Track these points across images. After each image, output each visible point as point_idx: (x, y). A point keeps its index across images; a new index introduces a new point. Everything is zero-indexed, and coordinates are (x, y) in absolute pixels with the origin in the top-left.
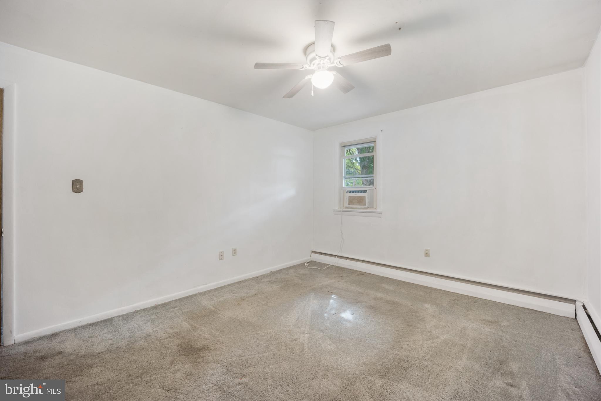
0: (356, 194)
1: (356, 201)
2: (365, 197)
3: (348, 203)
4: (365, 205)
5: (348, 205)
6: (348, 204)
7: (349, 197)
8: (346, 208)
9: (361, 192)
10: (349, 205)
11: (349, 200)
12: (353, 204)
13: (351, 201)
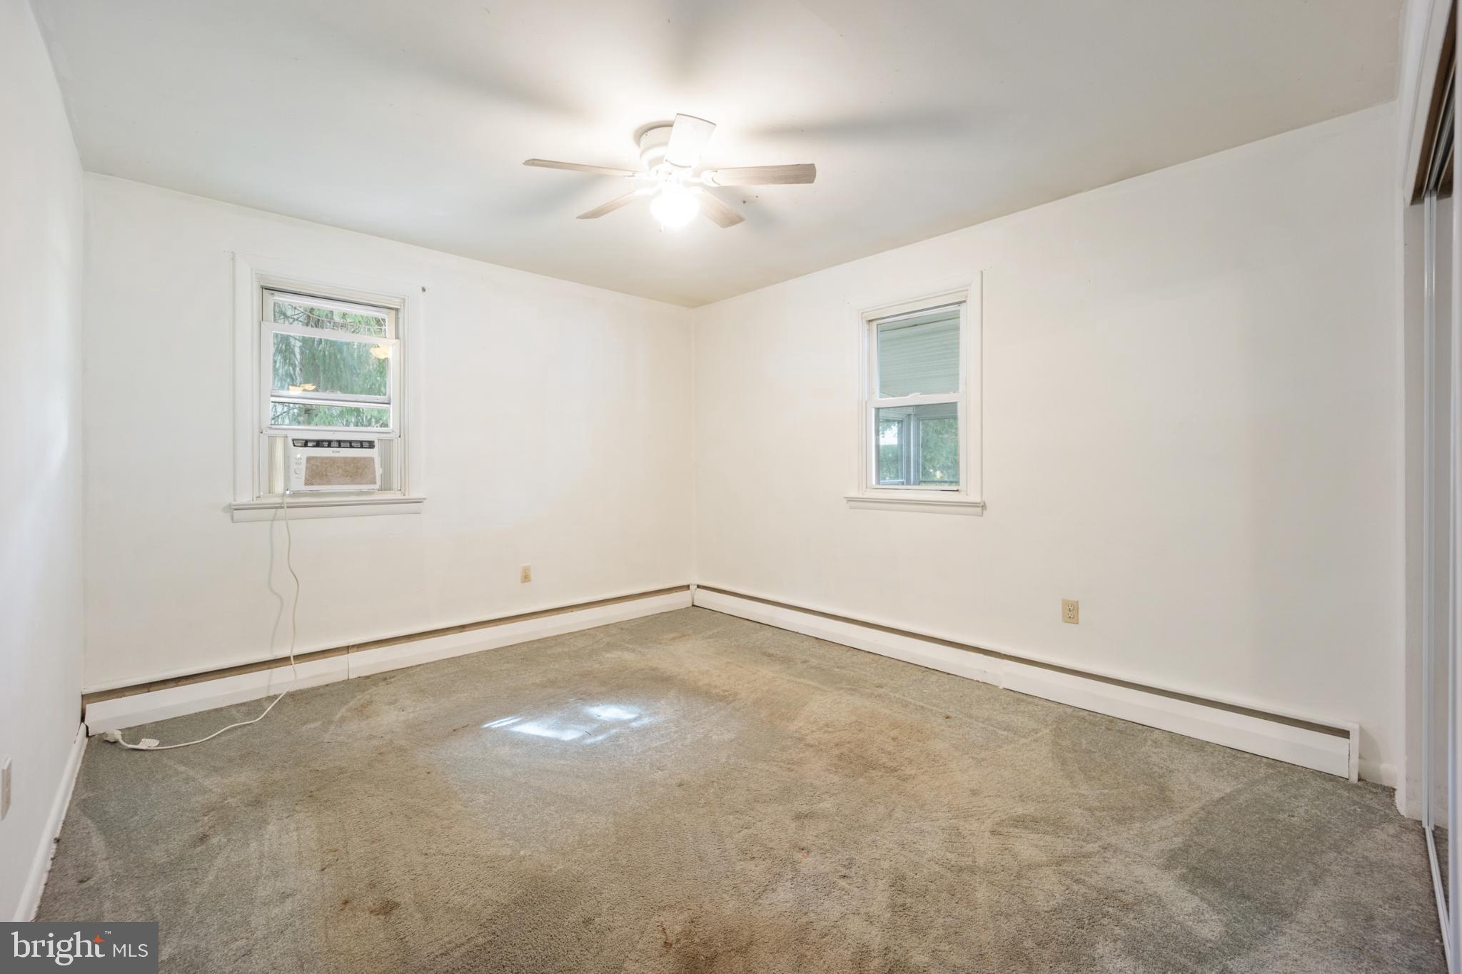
0: (339, 452)
1: (340, 471)
2: (372, 459)
3: (306, 479)
4: (375, 483)
5: (306, 484)
6: (303, 483)
7: (309, 459)
8: (296, 494)
9: (361, 444)
10: (312, 484)
11: (307, 469)
12: (329, 483)
13: (317, 473)
